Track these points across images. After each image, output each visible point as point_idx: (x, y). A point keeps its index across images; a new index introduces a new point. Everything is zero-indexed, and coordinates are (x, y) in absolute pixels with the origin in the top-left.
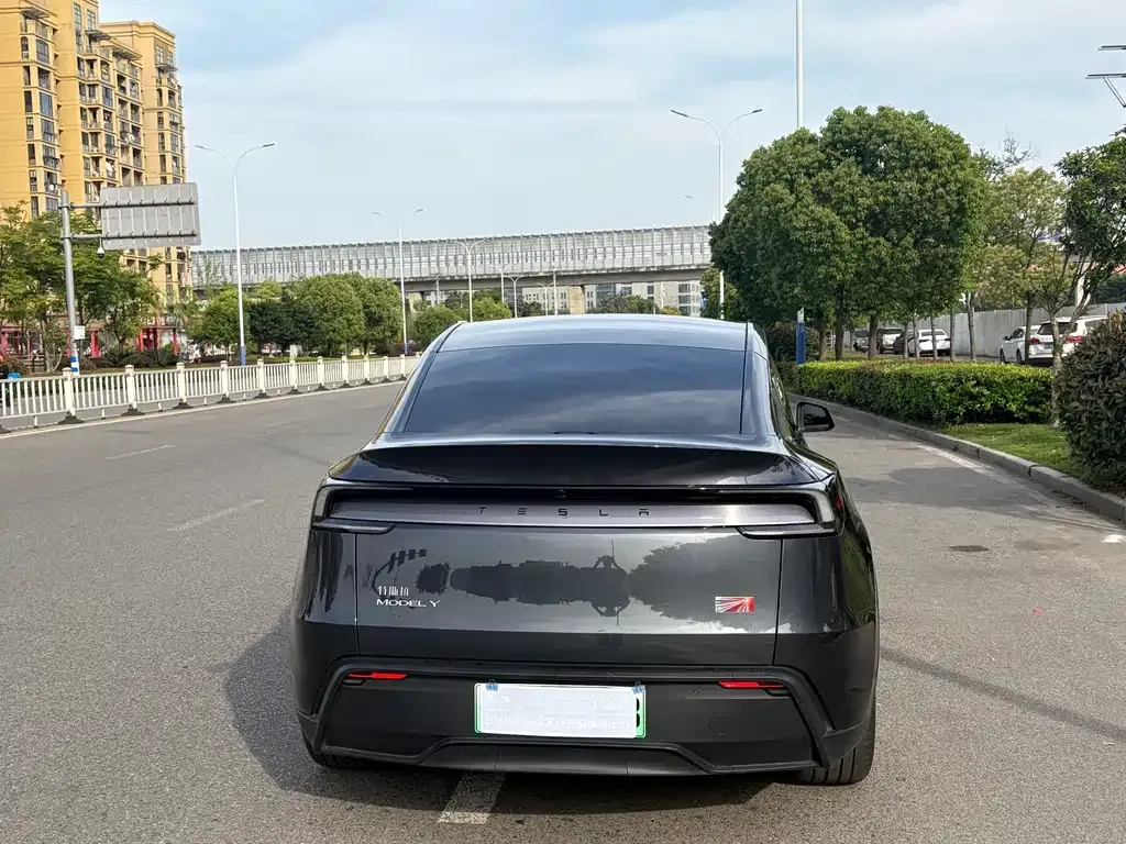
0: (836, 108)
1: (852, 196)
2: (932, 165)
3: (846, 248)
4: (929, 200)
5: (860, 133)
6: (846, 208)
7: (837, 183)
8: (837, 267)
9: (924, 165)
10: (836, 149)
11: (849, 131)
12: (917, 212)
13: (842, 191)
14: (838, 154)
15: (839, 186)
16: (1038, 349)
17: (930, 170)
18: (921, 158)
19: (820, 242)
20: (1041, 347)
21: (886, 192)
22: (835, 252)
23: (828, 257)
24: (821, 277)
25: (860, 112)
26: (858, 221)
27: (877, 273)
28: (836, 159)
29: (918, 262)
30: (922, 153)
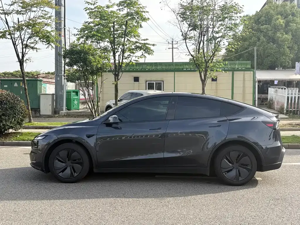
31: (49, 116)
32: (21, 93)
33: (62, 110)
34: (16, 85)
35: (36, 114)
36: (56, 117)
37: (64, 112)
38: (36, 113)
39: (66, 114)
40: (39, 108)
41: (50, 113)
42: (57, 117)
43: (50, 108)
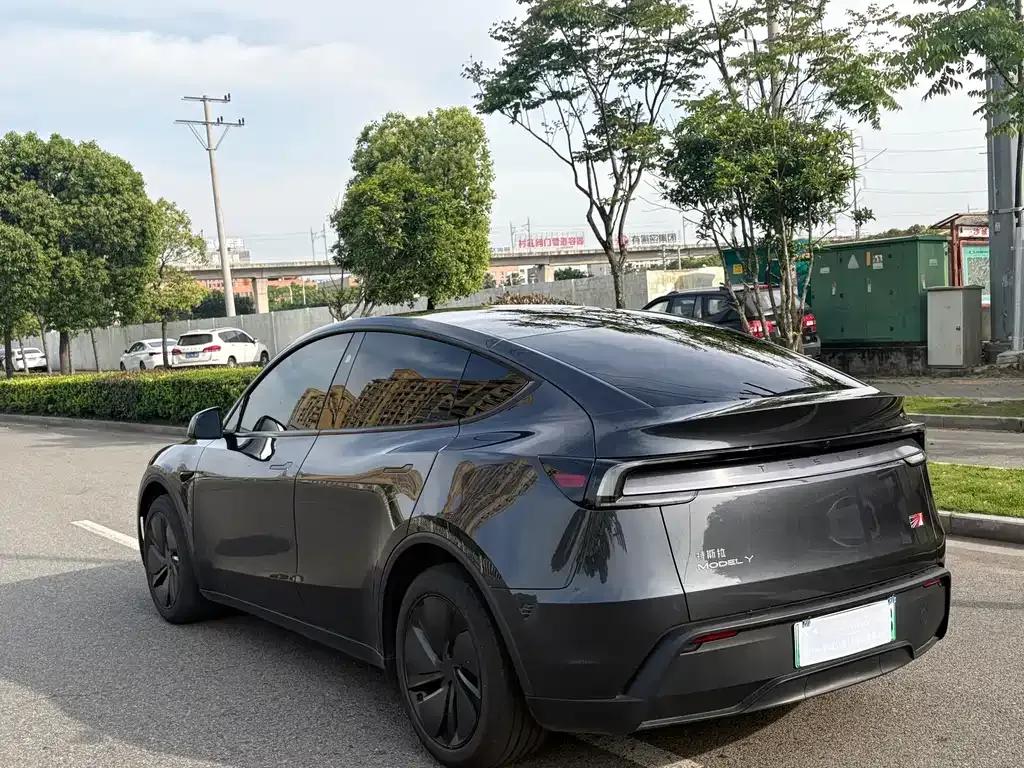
0: (9, 131)
1: (42, 217)
2: (115, 192)
3: (41, 266)
4: (116, 223)
5: (37, 158)
6: (37, 228)
7: (24, 205)
8: (33, 286)
9: (109, 191)
10: (15, 172)
11: (28, 156)
12: (106, 236)
13: (32, 212)
14: (17, 177)
15: (27, 208)
16: (180, 359)
17: (113, 195)
18: (105, 185)
19: (15, 261)
20: (182, 357)
21: (73, 215)
22: (29, 270)
23: (22, 275)
24: (16, 295)
25: (31, 138)
26: (50, 241)
27: (69, 292)
28: (15, 181)
29: (107, 281)
30: (106, 181)
31: (953, 372)
32: (869, 290)
33: (1010, 348)
34: (853, 263)
35: (912, 365)
36: (977, 374)
37: (1012, 353)
38: (911, 361)
39: (1015, 365)
40: (925, 342)
41: (956, 359)
42: (983, 373)
43: (958, 339)
